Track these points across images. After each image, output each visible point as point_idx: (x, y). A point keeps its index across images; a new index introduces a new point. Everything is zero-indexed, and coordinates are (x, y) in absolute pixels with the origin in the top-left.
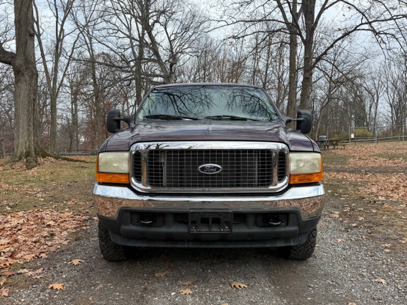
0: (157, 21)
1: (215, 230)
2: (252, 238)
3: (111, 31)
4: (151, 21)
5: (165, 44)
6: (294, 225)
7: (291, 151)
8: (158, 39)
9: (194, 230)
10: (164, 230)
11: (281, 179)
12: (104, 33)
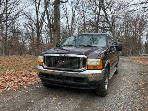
0: (107, 7)
1: (62, 81)
2: (72, 85)
3: (91, 13)
4: (105, 8)
5: (111, 15)
6: (86, 82)
7: (88, 58)
8: (108, 14)
9: (56, 80)
10: (48, 79)
11: (83, 67)
12: (89, 13)
